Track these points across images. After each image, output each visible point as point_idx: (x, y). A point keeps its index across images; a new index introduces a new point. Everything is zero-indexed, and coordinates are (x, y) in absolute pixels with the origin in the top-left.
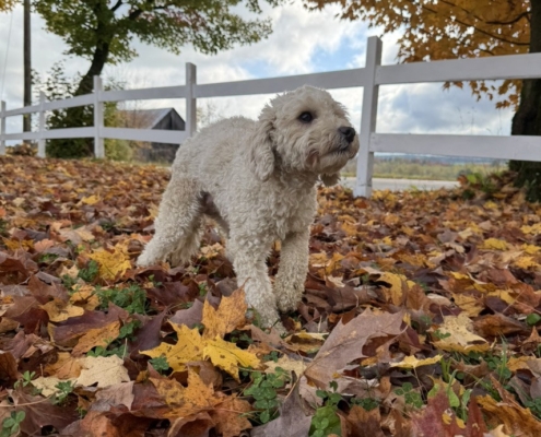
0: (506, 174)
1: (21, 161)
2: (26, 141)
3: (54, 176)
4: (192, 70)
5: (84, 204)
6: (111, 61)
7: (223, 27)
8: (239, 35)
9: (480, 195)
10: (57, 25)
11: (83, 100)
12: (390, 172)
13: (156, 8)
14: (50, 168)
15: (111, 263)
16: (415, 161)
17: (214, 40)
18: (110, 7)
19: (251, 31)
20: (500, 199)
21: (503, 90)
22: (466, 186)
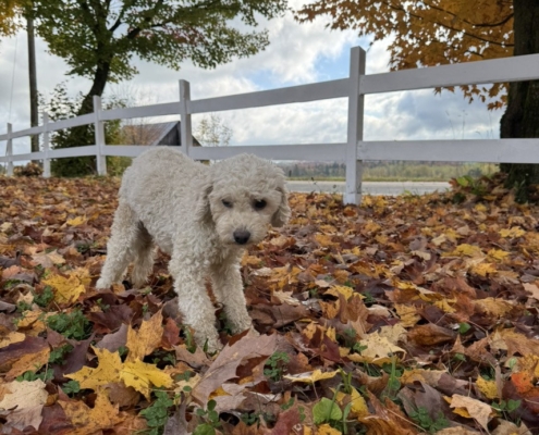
0: (497, 176)
1: (23, 182)
2: (34, 161)
3: (53, 197)
4: (185, 87)
5: (68, 226)
6: (113, 80)
7: (221, 41)
8: (237, 48)
9: (470, 198)
10: (60, 46)
11: (85, 120)
12: (395, 174)
13: (154, 26)
14: (50, 188)
15: (66, 288)
16: (423, 162)
17: (213, 54)
18: (109, 27)
19: (249, 43)
20: (489, 202)
21: (493, 92)
22: (458, 190)
